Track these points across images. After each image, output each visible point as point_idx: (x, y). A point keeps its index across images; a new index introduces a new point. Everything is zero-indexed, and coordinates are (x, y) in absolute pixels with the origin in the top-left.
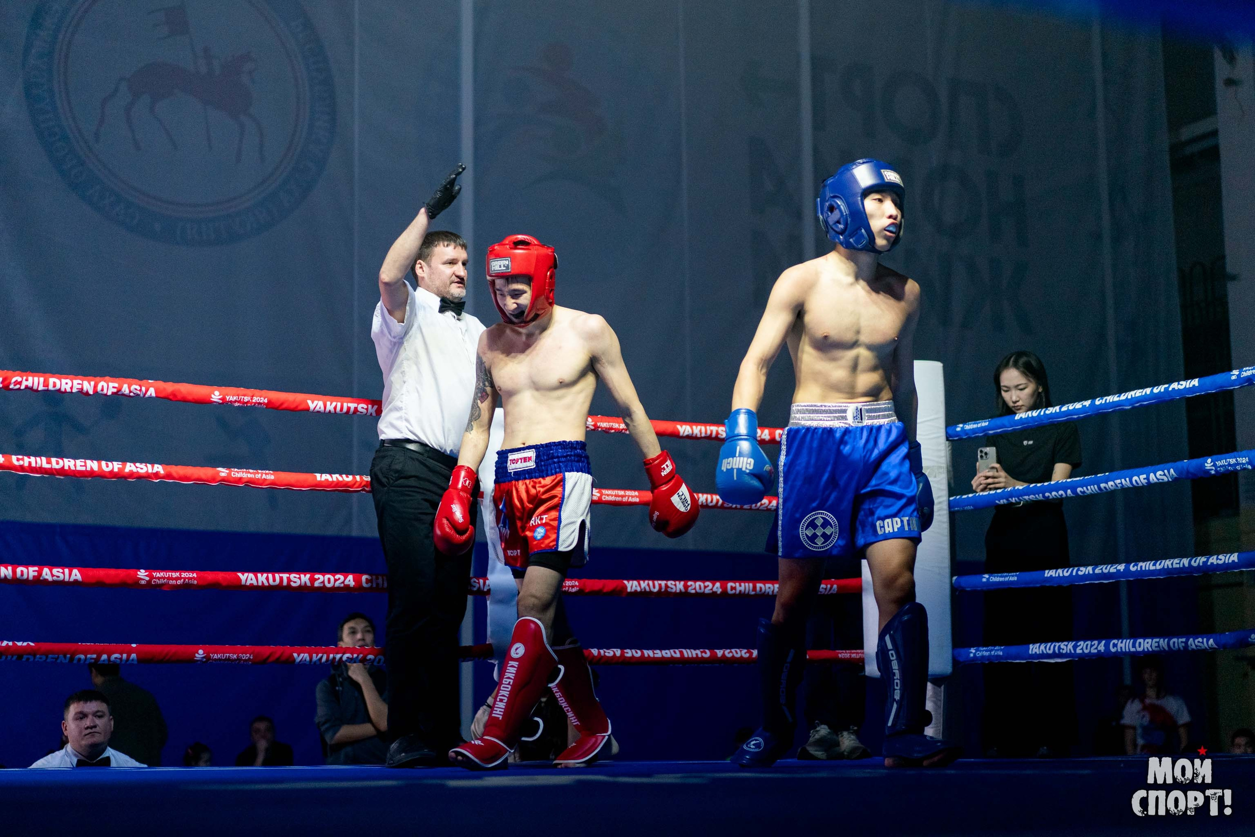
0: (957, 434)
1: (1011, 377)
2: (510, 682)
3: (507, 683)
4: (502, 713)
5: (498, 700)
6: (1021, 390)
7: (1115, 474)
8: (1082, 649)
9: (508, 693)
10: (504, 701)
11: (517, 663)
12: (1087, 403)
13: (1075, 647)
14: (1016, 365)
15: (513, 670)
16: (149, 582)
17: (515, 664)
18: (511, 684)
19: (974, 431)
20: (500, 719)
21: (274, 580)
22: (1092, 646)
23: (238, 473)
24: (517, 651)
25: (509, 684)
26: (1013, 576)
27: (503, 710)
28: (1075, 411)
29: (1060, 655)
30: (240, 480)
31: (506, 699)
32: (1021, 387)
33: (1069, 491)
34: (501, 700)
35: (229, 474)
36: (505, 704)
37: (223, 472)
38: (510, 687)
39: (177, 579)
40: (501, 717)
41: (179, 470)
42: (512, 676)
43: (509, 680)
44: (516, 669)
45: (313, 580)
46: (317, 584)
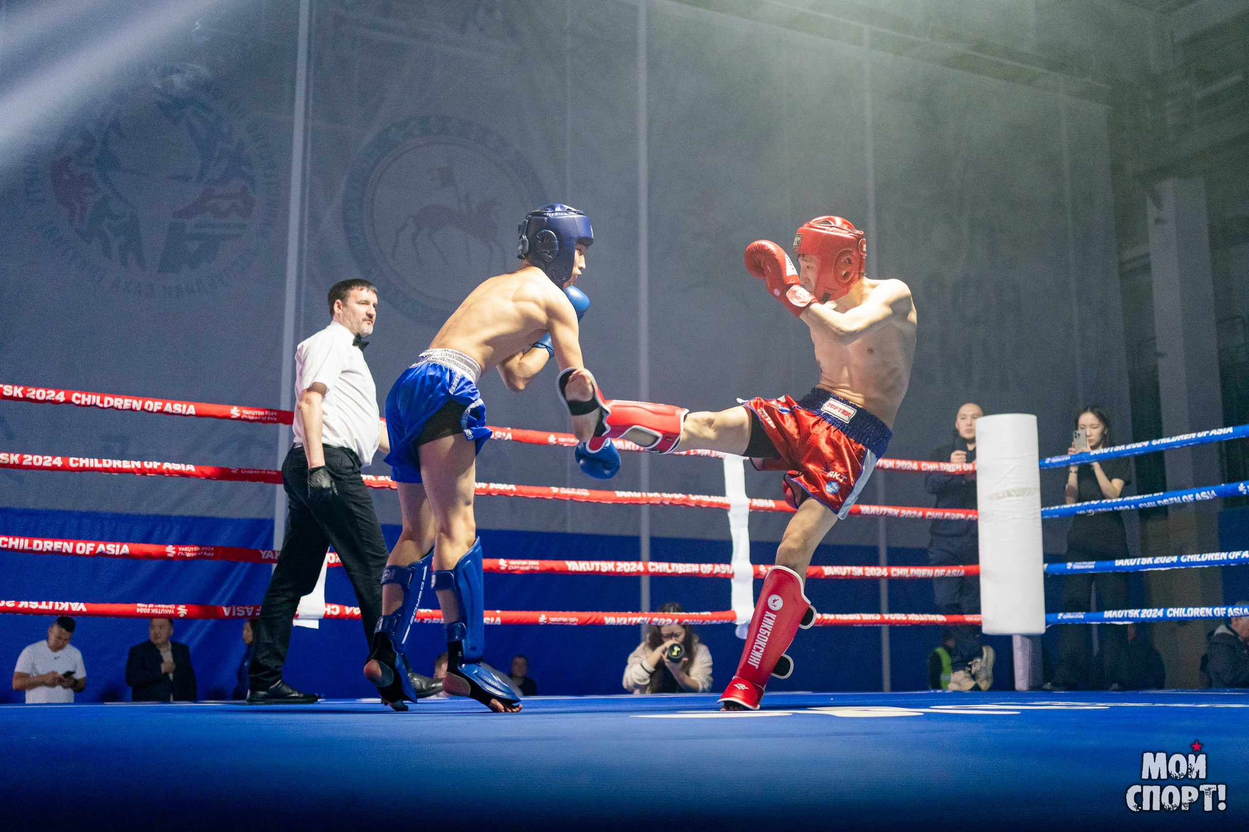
0: (1047, 465)
1: (1088, 419)
2: (767, 634)
3: (765, 633)
4: (758, 663)
5: (755, 648)
6: (1094, 428)
7: (1168, 494)
8: (1146, 614)
9: (765, 644)
10: (761, 651)
11: (775, 616)
12: (1146, 444)
13: (1140, 613)
14: (1092, 411)
15: (771, 622)
16: (507, 568)
17: (773, 616)
18: (768, 635)
19: (1059, 463)
20: (757, 668)
21: (590, 567)
22: (1153, 613)
23: (564, 491)
24: (776, 603)
25: (766, 635)
26: (1091, 565)
27: (759, 660)
28: (1137, 449)
29: (1128, 619)
30: (566, 495)
31: (763, 649)
32: (1094, 426)
33: (1133, 506)
34: (758, 650)
35: (559, 491)
36: (762, 654)
37: (555, 490)
38: (767, 638)
39: (525, 566)
40: (757, 667)
41: (525, 489)
42: (770, 628)
43: (766, 631)
44: (773, 622)
45: (616, 567)
46: (618, 570)
